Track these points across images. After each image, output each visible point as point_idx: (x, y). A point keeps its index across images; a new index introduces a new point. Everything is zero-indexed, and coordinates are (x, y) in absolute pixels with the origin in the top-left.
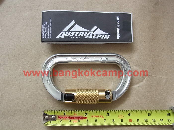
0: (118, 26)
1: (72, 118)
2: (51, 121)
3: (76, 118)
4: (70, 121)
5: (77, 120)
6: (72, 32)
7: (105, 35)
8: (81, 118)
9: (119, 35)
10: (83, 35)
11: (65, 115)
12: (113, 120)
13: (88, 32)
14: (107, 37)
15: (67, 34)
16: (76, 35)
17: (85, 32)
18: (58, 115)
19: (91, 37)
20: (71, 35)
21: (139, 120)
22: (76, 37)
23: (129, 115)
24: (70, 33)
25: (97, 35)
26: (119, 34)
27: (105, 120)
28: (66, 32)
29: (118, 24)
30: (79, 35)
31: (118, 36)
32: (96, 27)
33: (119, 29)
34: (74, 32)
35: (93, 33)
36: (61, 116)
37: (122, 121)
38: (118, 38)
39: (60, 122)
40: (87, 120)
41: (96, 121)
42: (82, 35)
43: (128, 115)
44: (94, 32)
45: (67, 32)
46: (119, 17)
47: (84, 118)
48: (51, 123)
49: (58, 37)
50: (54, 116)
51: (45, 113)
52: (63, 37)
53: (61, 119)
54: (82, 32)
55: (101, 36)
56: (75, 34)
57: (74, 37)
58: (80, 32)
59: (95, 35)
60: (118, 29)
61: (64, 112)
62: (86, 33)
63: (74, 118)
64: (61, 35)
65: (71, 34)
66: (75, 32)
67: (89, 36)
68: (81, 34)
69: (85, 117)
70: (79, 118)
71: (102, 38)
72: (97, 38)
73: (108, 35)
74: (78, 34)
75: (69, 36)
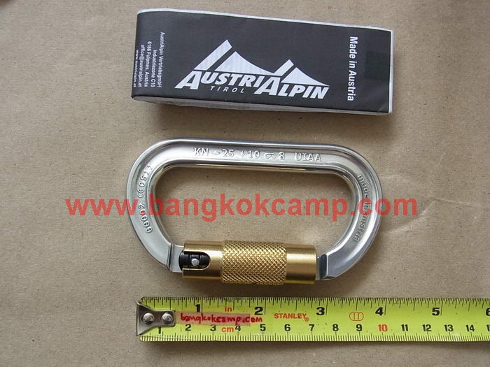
0: (352, 65)
1: (221, 320)
2: (160, 328)
3: (230, 319)
4: (215, 327)
5: (232, 325)
6: (221, 73)
7: (315, 86)
8: (246, 320)
9: (353, 91)
10: (253, 83)
11: (198, 310)
12: (335, 327)
13: (267, 78)
14: (321, 93)
15: (208, 80)
16: (232, 83)
17: (257, 76)
18: (180, 310)
19: (273, 92)
20: (217, 83)
22: (231, 87)
23: (380, 312)
24: (215, 75)
25: (291, 86)
26: (354, 88)
27: (313, 325)
28: (204, 72)
29: (352, 60)
30: (241, 84)
31: (351, 93)
32: (289, 64)
33: (356, 74)
34: (228, 75)
35: (281, 80)
36: (189, 315)
37: (359, 328)
38: (350, 99)
39: (186, 330)
40: (261, 327)
41: (287, 328)
42: (249, 85)
43: (377, 313)
44: (283, 77)
45: (208, 74)
46: (357, 38)
47: (253, 320)
48: (160, 333)
49: (180, 86)
50: (169, 312)
51: (144, 304)
52: (194, 86)
53: (188, 322)
54: (249, 76)
55: (303, 89)
56: (229, 79)
57: (226, 89)
58: (244, 74)
60: (352, 73)
61: (196, 303)
62: (261, 78)
63: (224, 321)
64: (191, 81)
65: (217, 79)
66: (231, 73)
67: (269, 87)
68: (246, 82)
69: (255, 317)
70: (238, 319)
71: (306, 96)
72: (292, 94)
73: (323, 87)
74: (239, 80)
75: (213, 84)
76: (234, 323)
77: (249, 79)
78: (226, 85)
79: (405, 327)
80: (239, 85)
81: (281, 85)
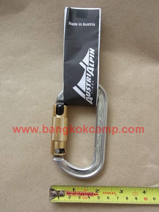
0: (80, 24)
1: (82, 194)
2: (59, 197)
3: (86, 194)
4: (80, 197)
5: (87, 196)
6: (86, 90)
8: (92, 195)
9: (91, 24)
10: (89, 77)
11: (74, 190)
12: (127, 198)
13: (87, 72)
15: (89, 94)
16: (90, 85)
17: (87, 76)
18: (67, 190)
19: (93, 69)
20: (90, 91)
21: (155, 198)
22: (92, 86)
24: (87, 92)
25: (90, 62)
26: (90, 24)
27: (118, 197)
29: (78, 24)
30: (90, 82)
34: (87, 87)
36: (70, 192)
37: (136, 198)
39: (69, 198)
40: (98, 197)
41: (108, 198)
42: (90, 79)
44: (87, 66)
45: (87, 94)
46: (69, 22)
47: (95, 195)
48: (58, 199)
49: (92, 103)
50: (62, 191)
51: (53, 188)
53: (70, 195)
54: (87, 79)
55: (91, 58)
56: (88, 87)
58: (86, 81)
59: (90, 65)
60: (84, 24)
61: (73, 188)
62: (87, 74)
63: (83, 195)
64: (90, 100)
65: (89, 91)
66: (86, 86)
67: (91, 71)
68: (89, 80)
69: (96, 193)
70: (89, 194)
71: (93, 57)
72: (93, 62)
74: (88, 83)
75: (90, 93)
76: (87, 195)
77: (88, 79)
78: (91, 88)
79: (154, 199)
80: (90, 83)
81: (90, 66)
